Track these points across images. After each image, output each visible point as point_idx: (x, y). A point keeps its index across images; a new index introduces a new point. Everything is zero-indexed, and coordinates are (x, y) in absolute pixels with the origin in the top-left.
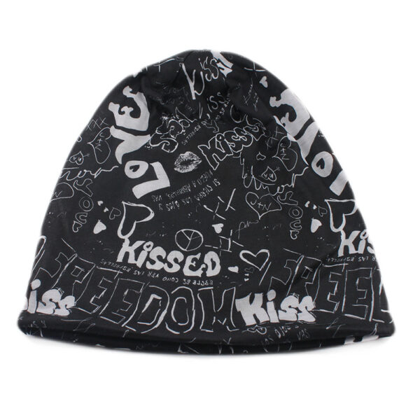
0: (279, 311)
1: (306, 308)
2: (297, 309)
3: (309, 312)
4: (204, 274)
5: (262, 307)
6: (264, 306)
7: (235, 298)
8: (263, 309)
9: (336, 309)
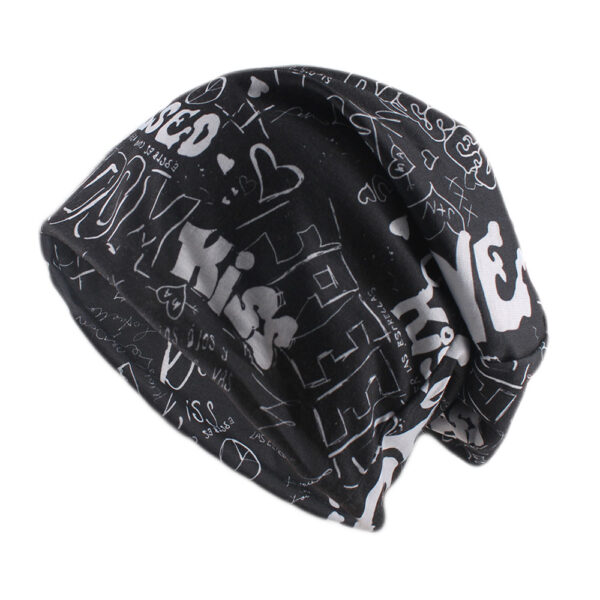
0: (236, 299)
1: (276, 335)
2: (262, 322)
3: (274, 346)
4: (177, 146)
5: (217, 265)
6: (222, 268)
7: (189, 219)
8: (215, 271)
9: (314, 385)
